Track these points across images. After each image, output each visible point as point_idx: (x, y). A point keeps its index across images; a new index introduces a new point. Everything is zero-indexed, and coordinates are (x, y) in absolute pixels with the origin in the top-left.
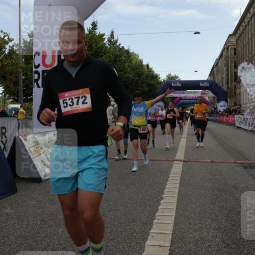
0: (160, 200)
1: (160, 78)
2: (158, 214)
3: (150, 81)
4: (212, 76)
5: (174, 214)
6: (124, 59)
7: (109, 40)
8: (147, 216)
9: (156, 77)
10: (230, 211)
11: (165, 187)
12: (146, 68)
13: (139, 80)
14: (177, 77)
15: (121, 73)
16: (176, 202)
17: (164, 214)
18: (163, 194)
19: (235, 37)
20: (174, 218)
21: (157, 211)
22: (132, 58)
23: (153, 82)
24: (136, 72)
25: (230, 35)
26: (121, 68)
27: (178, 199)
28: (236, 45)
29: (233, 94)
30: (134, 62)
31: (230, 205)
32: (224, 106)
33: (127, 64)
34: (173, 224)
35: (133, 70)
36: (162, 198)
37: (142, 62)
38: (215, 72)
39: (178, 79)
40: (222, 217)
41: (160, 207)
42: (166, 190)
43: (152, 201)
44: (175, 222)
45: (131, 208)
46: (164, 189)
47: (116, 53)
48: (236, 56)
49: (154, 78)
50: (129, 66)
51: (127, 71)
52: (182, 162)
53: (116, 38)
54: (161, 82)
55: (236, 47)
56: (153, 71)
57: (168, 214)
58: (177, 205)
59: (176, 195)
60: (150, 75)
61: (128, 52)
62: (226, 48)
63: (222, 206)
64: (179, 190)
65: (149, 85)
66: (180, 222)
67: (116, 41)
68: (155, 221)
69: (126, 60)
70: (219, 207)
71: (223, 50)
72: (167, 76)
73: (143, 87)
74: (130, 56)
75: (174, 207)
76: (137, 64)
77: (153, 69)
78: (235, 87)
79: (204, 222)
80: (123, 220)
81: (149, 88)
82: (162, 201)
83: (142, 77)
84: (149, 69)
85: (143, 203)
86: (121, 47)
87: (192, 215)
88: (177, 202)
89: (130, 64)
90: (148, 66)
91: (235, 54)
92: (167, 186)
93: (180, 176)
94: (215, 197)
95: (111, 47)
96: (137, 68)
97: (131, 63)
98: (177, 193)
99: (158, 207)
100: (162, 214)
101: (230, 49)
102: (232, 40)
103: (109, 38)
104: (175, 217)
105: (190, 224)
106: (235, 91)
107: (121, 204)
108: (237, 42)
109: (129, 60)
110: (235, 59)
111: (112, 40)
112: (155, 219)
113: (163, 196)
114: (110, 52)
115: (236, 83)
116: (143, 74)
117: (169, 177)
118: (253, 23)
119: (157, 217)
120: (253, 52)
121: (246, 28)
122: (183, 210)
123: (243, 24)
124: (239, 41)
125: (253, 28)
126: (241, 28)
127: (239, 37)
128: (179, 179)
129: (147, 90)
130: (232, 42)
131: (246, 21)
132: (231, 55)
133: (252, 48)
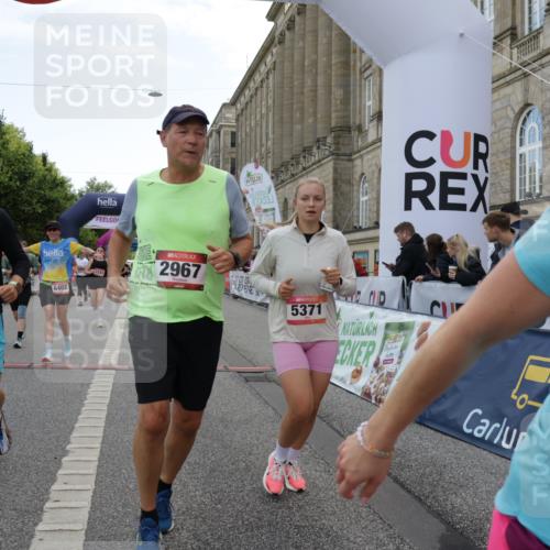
0: (62, 456)
1: (71, 186)
2: (54, 487)
3: (47, 192)
5: (91, 486)
8: (30, 493)
9: (60, 184)
10: (213, 470)
11: (73, 428)
12: (40, 161)
13: (22, 189)
14: (110, 187)
16: (96, 459)
17: (68, 487)
18: (69, 443)
19: (234, 110)
20: (91, 493)
21: (53, 480)
22: (7, 137)
23: (55, 194)
24: (16, 170)
25: (224, 105)
27: (101, 451)
28: (237, 127)
30: (12, 147)
31: (213, 458)
34: (88, 509)
35: (10, 164)
36: (65, 453)
37: (30, 149)
39: (112, 190)
40: (195, 486)
41: (60, 472)
42: (74, 434)
43: (42, 459)
44: (93, 504)
46: (70, 433)
48: (234, 149)
49: (57, 185)
52: (114, 372)
54: (73, 196)
55: (234, 130)
56: (56, 170)
57: (78, 487)
58: (99, 467)
59: (98, 445)
60: (48, 177)
62: (216, 131)
63: (195, 463)
64: (105, 432)
65: (47, 201)
66: (104, 502)
68: (48, 505)
71: (210, 135)
72: (88, 183)
73: (30, 204)
75: (92, 469)
76: (20, 152)
77: (57, 166)
81: (45, 208)
82: (65, 459)
83: (30, 182)
84: (48, 166)
85: (23, 465)
87: (131, 486)
88: (99, 461)
90: (44, 158)
91: (233, 145)
92: (77, 425)
93: (107, 401)
96: (18, 161)
97: (6, 148)
98: (100, 440)
99: (57, 471)
100: (64, 487)
101: (225, 134)
102: (227, 115)
104: (95, 492)
105: (124, 506)
108: (237, 120)
110: (234, 156)
112: (48, 499)
113: (68, 447)
116: (32, 174)
117: (83, 405)
118: (271, 85)
119: (53, 495)
120: (270, 143)
121: (256, 94)
122: (113, 475)
123: (252, 85)
124: (242, 119)
125: (271, 94)
126: (247, 92)
127: (242, 110)
128: (106, 408)
129: (40, 211)
130: (227, 119)
131: (258, 78)
132: (225, 146)
133: (267, 134)
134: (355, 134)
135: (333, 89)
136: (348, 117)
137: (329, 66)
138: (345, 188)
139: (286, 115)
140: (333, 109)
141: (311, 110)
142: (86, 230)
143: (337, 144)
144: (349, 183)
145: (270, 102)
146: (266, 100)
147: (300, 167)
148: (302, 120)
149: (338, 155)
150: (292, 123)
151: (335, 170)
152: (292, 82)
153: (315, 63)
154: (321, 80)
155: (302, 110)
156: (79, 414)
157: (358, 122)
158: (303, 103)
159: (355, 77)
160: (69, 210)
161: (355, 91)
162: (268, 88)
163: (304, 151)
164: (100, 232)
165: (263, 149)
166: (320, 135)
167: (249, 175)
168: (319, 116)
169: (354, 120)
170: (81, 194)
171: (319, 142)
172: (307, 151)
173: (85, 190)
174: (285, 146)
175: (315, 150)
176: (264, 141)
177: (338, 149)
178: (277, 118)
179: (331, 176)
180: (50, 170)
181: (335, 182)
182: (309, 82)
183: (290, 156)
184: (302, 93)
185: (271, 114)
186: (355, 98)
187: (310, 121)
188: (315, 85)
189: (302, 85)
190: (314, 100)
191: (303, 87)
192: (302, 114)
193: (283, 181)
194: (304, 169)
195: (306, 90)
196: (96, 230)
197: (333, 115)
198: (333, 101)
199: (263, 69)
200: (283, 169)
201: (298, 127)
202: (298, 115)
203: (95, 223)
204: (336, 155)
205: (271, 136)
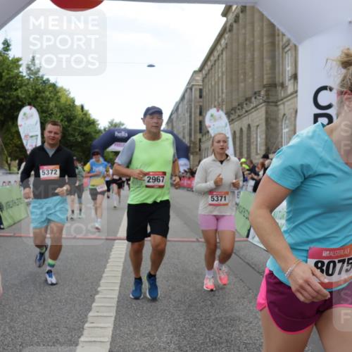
0: (95, 295)
1: (98, 125)
2: (91, 314)
3: (84, 129)
4: (170, 124)
5: (113, 314)
6: (49, 96)
7: (29, 68)
8: (76, 317)
9: (92, 123)
10: (190, 306)
11: (102, 277)
12: (80, 109)
13: (69, 127)
14: (123, 125)
15: (44, 115)
16: (116, 297)
17: (99, 314)
18: (99, 286)
19: (201, 75)
20: (113, 319)
21: (90, 310)
22: (59, 94)
23: (89, 130)
24: (65, 115)
25: (195, 72)
26: (44, 108)
27: (120, 292)
28: (203, 85)
29: (198, 150)
30: (63, 100)
31: (190, 298)
32: (185, 165)
33: (52, 104)
34: (112, 328)
35: (61, 111)
36: (97, 292)
37: (74, 102)
38: (175, 119)
40: (178, 315)
41: (94, 304)
42: (103, 281)
43: (83, 296)
44: (114, 325)
45: (53, 308)
46: (100, 280)
47: (37, 87)
48: (201, 100)
49: (90, 124)
50: (56, 106)
51: (52, 113)
53: (38, 66)
54: (100, 131)
55: (201, 87)
56: (89, 115)
57: (105, 314)
58: (118, 302)
60: (85, 119)
61: (54, 86)
62: (189, 88)
63: (179, 301)
64: (122, 280)
65: (84, 134)
66: (122, 324)
67: (38, 70)
68: (86, 325)
69: (51, 97)
70: (175, 301)
71: (186, 91)
72: (110, 123)
73: (74, 136)
74: (58, 92)
75: (114, 303)
76: (68, 103)
77: (90, 112)
78: (200, 140)
79: (154, 323)
80: (41, 326)
81: (83, 138)
82: (97, 296)
83: (74, 122)
84: (84, 112)
85: (71, 299)
86: (44, 79)
87: (138, 315)
88: (118, 298)
89: (57, 104)
90: (82, 107)
91: (201, 97)
92: (104, 275)
93: (123, 260)
94: (170, 288)
95: (31, 78)
96: (66, 109)
97: (59, 102)
98: (119, 285)
99: (92, 304)
100: (96, 314)
101: (195, 90)
102: (197, 78)
103: (28, 65)
104: (116, 318)
105: (135, 327)
106: (200, 146)
107: (38, 303)
108: (203, 81)
109: (56, 97)
110: (201, 104)
111: (32, 69)
112: (86, 322)
113: (99, 289)
114: (28, 84)
115: (201, 135)
116: (75, 117)
117: (107, 263)
118: (224, 58)
119: (90, 319)
120: (224, 95)
121: (215, 64)
122: (127, 307)
123: (212, 58)
124: (206, 80)
125: (224, 64)
126: (209, 63)
127: (206, 75)
128: (122, 265)
129: (80, 140)
130: (197, 81)
131: (216, 54)
132: (195, 98)
133: (222, 90)
134: (279, 88)
135: (265, 60)
136: (275, 78)
137: (262, 45)
138: (273, 124)
139: (234, 77)
140: (265, 72)
141: (250, 74)
142: (108, 152)
143: (267, 95)
144: (276, 120)
145: (224, 69)
146: (221, 68)
147: (244, 111)
148: (245, 80)
149: (268, 102)
150: (238, 83)
151: (267, 112)
152: (238, 56)
153: (253, 44)
154: (257, 54)
155: (245, 74)
156: (105, 268)
157: (281, 81)
158: (245, 69)
159: (279, 52)
160: (97, 140)
161: (279, 61)
162: (222, 59)
163: (246, 100)
164: (117, 153)
165: (220, 100)
166: (256, 90)
167: (212, 116)
168: (256, 77)
169: (279, 80)
170: (105, 129)
171: (256, 94)
172: (248, 100)
173: (107, 126)
174: (234, 98)
175: (253, 99)
176: (220, 94)
177: (268, 98)
178: (228, 79)
179: (264, 116)
180: (86, 114)
181: (267, 120)
182: (249, 55)
183: (237, 104)
184: (245, 63)
185: (224, 77)
186: (279, 65)
187: (250, 80)
188: (253, 58)
189: (245, 58)
190: (253, 67)
191: (245, 59)
192: (245, 76)
193: (233, 120)
194: (247, 112)
195: (247, 61)
196: (115, 152)
197: (265, 77)
198: (265, 67)
199: (219, 48)
200: (233, 112)
201: (242, 85)
202: (242, 77)
203: (114, 148)
204: (267, 102)
205: (225, 91)
